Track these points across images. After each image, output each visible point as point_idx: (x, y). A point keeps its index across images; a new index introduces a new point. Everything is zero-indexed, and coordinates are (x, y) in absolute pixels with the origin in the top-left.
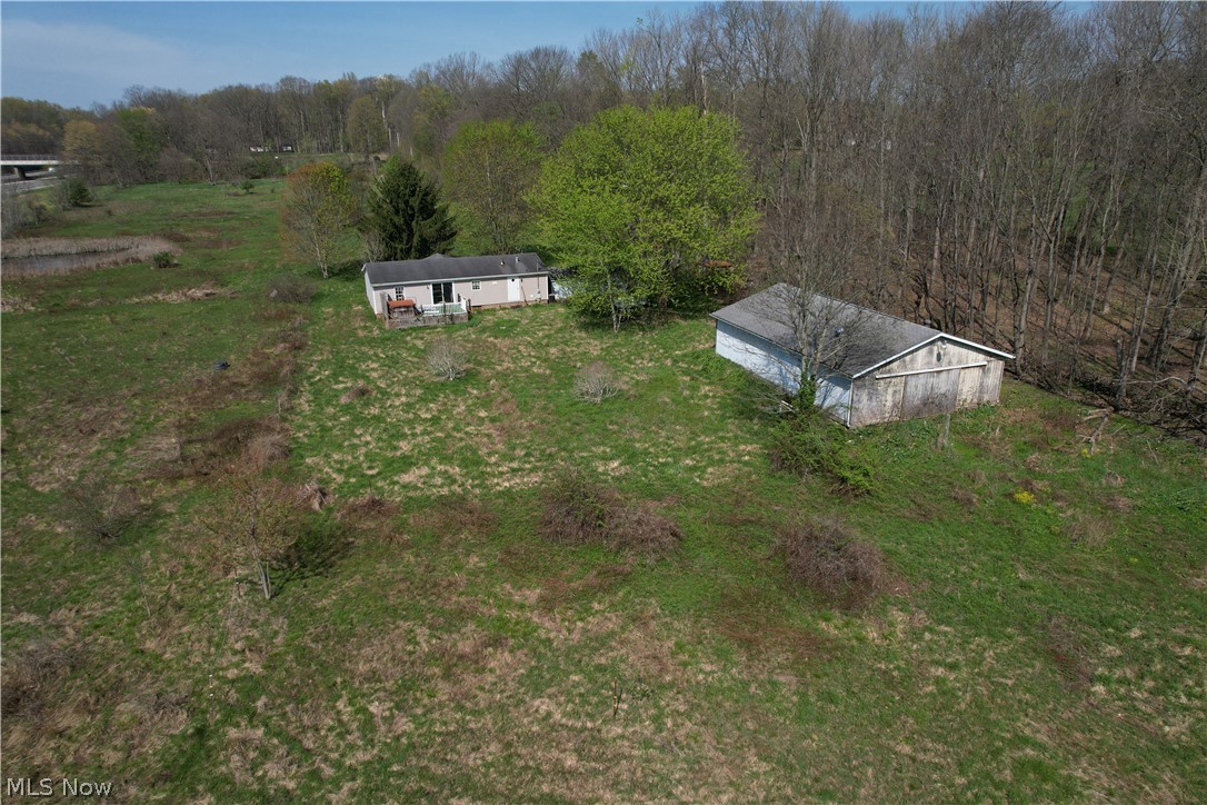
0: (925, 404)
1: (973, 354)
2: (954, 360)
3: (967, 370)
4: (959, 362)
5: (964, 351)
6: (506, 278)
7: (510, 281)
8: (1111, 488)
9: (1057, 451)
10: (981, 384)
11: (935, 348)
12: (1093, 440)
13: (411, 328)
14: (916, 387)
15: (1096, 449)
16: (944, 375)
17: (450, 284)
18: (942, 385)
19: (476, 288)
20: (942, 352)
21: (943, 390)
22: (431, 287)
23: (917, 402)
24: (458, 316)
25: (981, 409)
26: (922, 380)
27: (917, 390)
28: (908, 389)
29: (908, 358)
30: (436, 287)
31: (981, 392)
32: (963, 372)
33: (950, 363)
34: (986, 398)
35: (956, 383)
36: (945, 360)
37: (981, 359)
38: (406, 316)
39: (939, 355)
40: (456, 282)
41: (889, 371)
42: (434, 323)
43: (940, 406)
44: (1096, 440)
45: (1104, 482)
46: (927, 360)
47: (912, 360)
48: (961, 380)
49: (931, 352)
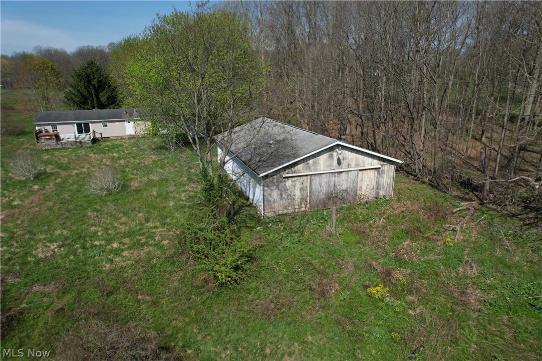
0: (329, 198)
1: (369, 160)
2: (353, 164)
3: (364, 172)
4: (357, 165)
5: (360, 157)
6: (124, 121)
7: (126, 123)
8: (466, 277)
9: (426, 238)
10: (378, 183)
11: (335, 154)
12: (458, 228)
13: (52, 149)
14: (320, 185)
15: (459, 237)
16: (344, 175)
17: (88, 124)
18: (343, 183)
19: (106, 126)
20: (341, 157)
21: (344, 187)
22: (75, 125)
23: (322, 196)
24: (85, 142)
25: (377, 202)
26: (325, 179)
27: (322, 186)
28: (313, 186)
29: (311, 161)
30: (79, 126)
31: (377, 188)
32: (360, 173)
33: (349, 165)
34: (382, 193)
35: (355, 182)
36: (344, 163)
37: (376, 164)
38: (49, 142)
39: (339, 160)
40: (92, 123)
41: (295, 172)
42: (69, 146)
43: (343, 200)
44: (461, 227)
45: (461, 269)
46: (328, 163)
47: (315, 163)
48: (359, 180)
49: (331, 157)
